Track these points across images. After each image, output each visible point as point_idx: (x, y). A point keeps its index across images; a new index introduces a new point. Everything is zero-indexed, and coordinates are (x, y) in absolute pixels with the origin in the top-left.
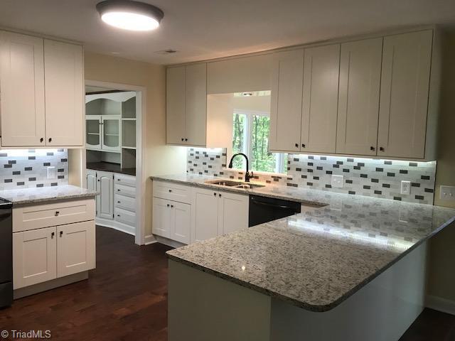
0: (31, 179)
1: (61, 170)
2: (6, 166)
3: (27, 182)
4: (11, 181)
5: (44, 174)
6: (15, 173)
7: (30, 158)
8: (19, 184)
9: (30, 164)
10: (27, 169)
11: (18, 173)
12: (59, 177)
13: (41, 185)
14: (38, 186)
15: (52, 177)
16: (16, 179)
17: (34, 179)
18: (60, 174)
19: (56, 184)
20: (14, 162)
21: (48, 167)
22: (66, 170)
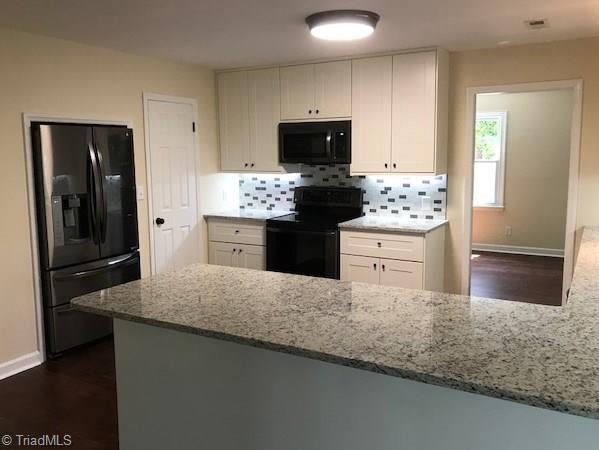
0: (404, 208)
1: (438, 202)
2: (382, 192)
3: (401, 211)
4: (386, 208)
5: (418, 204)
6: (390, 200)
7: (405, 186)
8: (393, 212)
9: (405, 191)
10: (401, 197)
11: (393, 200)
12: (435, 210)
13: (415, 216)
14: (412, 216)
15: (428, 209)
16: (391, 206)
17: (408, 209)
18: (436, 206)
19: (431, 217)
20: (390, 189)
21: (423, 197)
22: (444, 202)
